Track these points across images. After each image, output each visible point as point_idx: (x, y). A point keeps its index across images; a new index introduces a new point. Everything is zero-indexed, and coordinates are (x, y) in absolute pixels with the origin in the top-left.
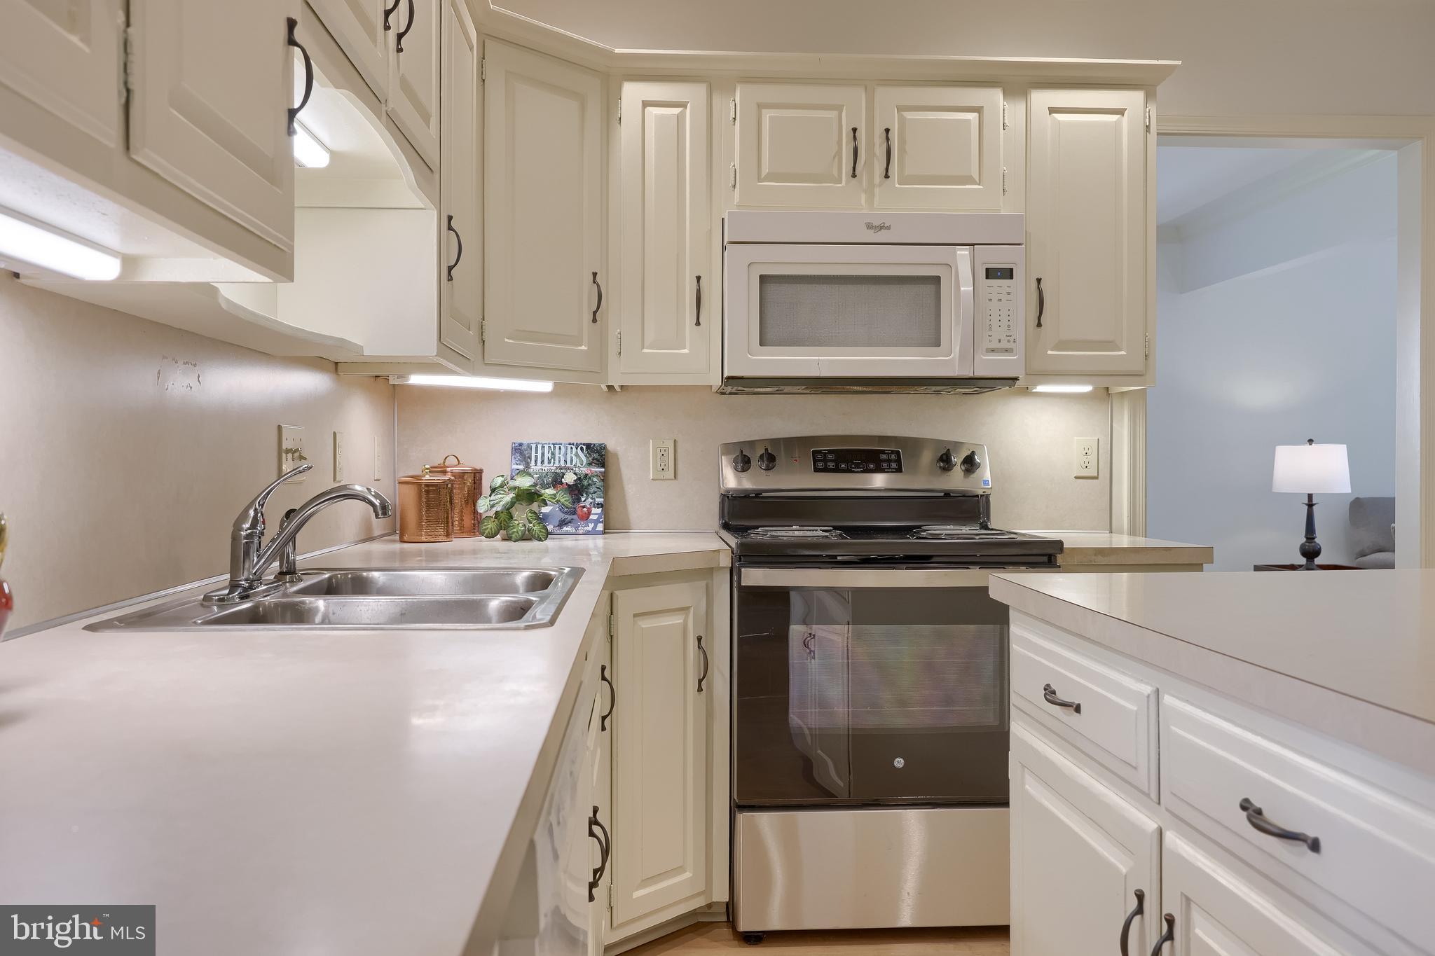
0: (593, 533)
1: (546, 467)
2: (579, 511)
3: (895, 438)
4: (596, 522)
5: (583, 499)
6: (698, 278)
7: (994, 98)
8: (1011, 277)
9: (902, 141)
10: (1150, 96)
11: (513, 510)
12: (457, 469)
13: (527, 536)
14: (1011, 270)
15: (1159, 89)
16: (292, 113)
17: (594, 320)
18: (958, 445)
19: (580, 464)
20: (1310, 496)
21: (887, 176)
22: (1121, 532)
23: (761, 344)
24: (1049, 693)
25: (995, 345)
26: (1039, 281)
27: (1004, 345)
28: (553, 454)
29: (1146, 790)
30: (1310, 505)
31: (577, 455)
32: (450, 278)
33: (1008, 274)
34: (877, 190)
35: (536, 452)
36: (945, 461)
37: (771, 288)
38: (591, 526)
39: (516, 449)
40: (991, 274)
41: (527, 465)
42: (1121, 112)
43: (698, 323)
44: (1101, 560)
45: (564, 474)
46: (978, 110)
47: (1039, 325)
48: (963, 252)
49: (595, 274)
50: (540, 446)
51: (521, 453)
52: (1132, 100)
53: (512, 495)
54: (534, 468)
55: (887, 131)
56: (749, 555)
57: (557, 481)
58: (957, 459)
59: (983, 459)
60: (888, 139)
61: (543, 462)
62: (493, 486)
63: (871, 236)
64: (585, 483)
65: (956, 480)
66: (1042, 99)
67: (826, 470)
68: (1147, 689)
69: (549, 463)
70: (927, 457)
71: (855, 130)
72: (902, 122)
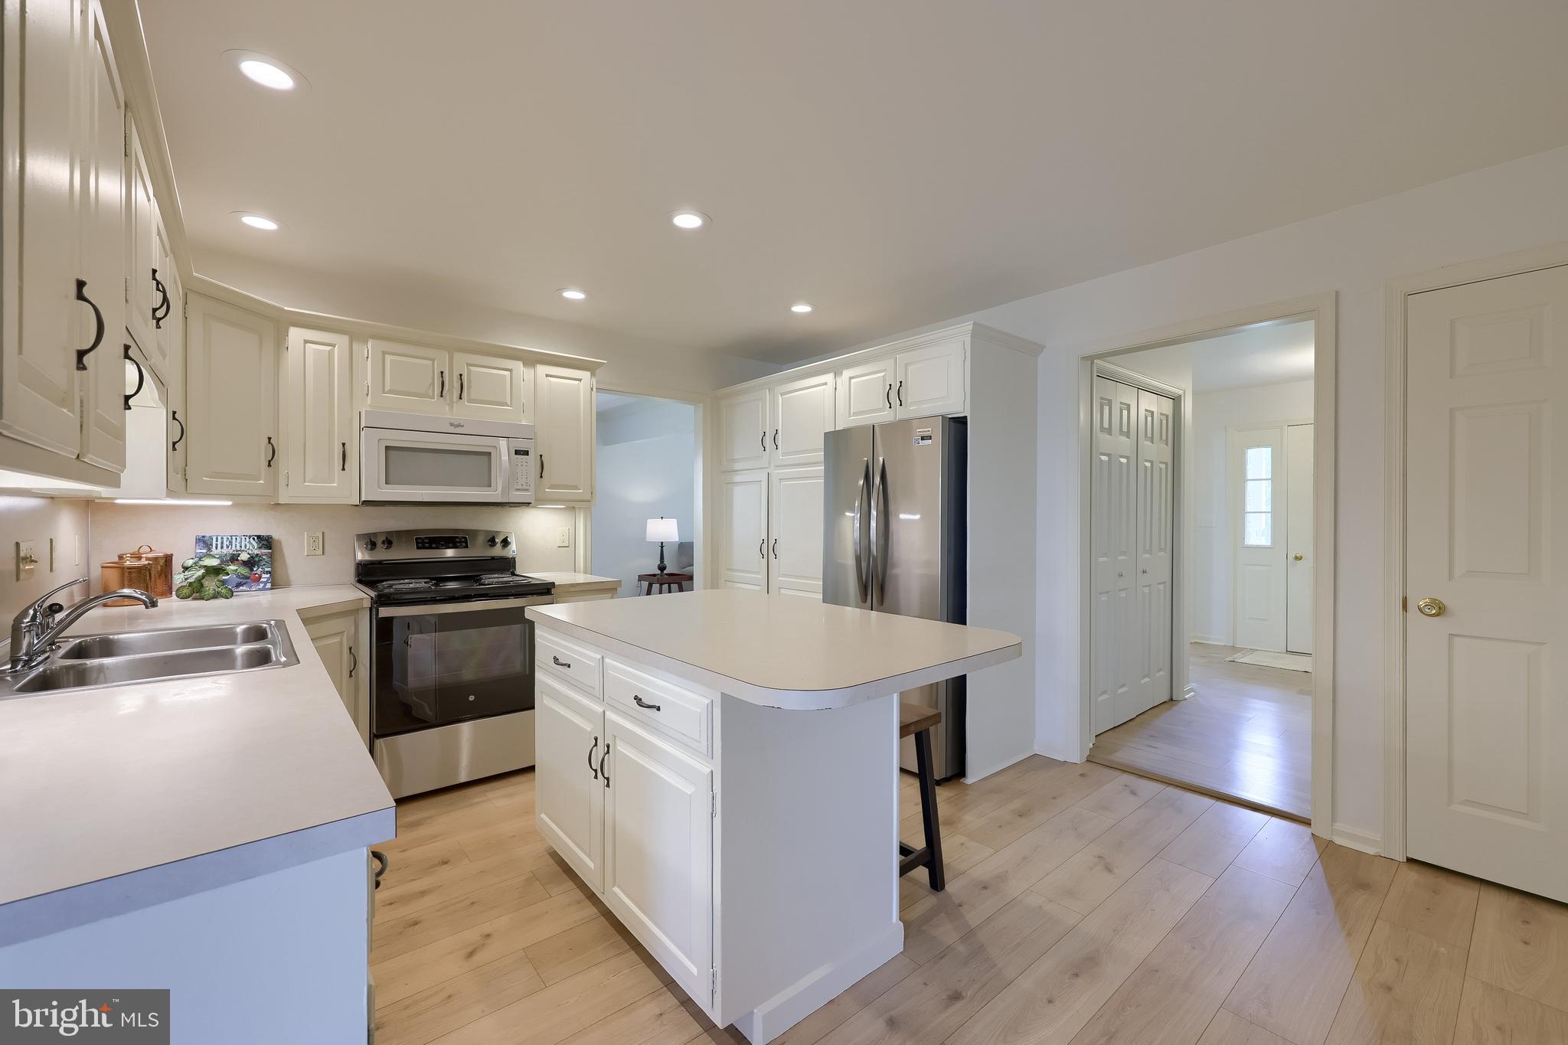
0: (264, 589)
1: (225, 550)
2: (252, 577)
3: (463, 530)
4: (265, 583)
5: (255, 569)
6: (344, 444)
7: (518, 366)
8: (528, 455)
9: (469, 382)
10: (593, 374)
11: (203, 581)
12: (150, 555)
13: (216, 596)
14: (528, 451)
15: (597, 371)
16: (127, 398)
17: (269, 465)
18: (498, 533)
19: (254, 548)
20: (662, 543)
21: (461, 398)
22: (580, 572)
23: (386, 483)
24: (556, 660)
25: (520, 487)
26: (541, 456)
27: (524, 487)
28: (231, 542)
29: (598, 696)
30: (662, 547)
31: (250, 542)
32: (174, 449)
33: (526, 453)
34: (455, 404)
35: (217, 541)
36: (492, 542)
37: (392, 453)
38: (261, 585)
39: (199, 540)
40: (517, 452)
41: (210, 550)
42: (580, 380)
43: (343, 469)
44: (573, 589)
45: (239, 554)
46: (510, 370)
47: (541, 477)
48: (503, 443)
49: (270, 439)
50: (219, 538)
51: (204, 542)
52: (585, 375)
53: (203, 571)
54: (214, 551)
55: (461, 375)
56: (382, 600)
57: (234, 559)
58: (498, 540)
59: (512, 539)
60: (461, 379)
61: (222, 547)
62: (185, 565)
63: (452, 429)
64: (257, 559)
65: (497, 551)
66: (542, 370)
67: (424, 548)
68: (599, 657)
69: (228, 547)
70: (481, 539)
71: (442, 373)
72: (469, 371)
